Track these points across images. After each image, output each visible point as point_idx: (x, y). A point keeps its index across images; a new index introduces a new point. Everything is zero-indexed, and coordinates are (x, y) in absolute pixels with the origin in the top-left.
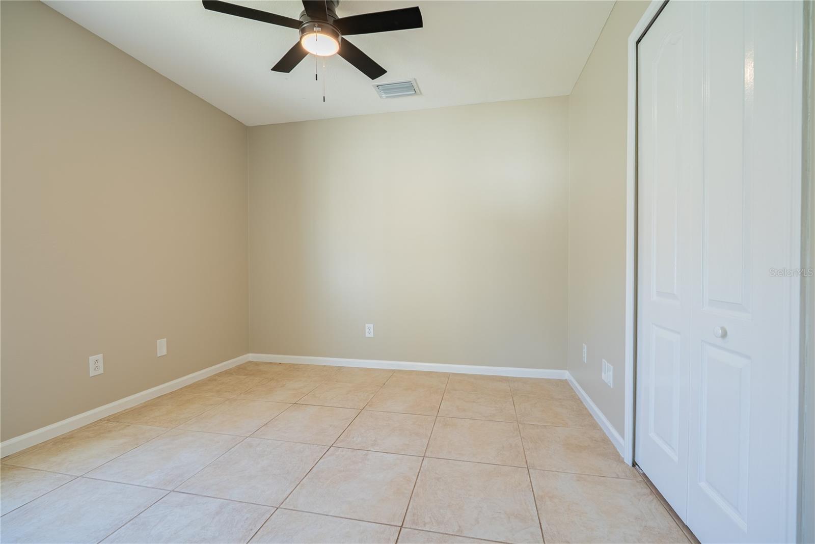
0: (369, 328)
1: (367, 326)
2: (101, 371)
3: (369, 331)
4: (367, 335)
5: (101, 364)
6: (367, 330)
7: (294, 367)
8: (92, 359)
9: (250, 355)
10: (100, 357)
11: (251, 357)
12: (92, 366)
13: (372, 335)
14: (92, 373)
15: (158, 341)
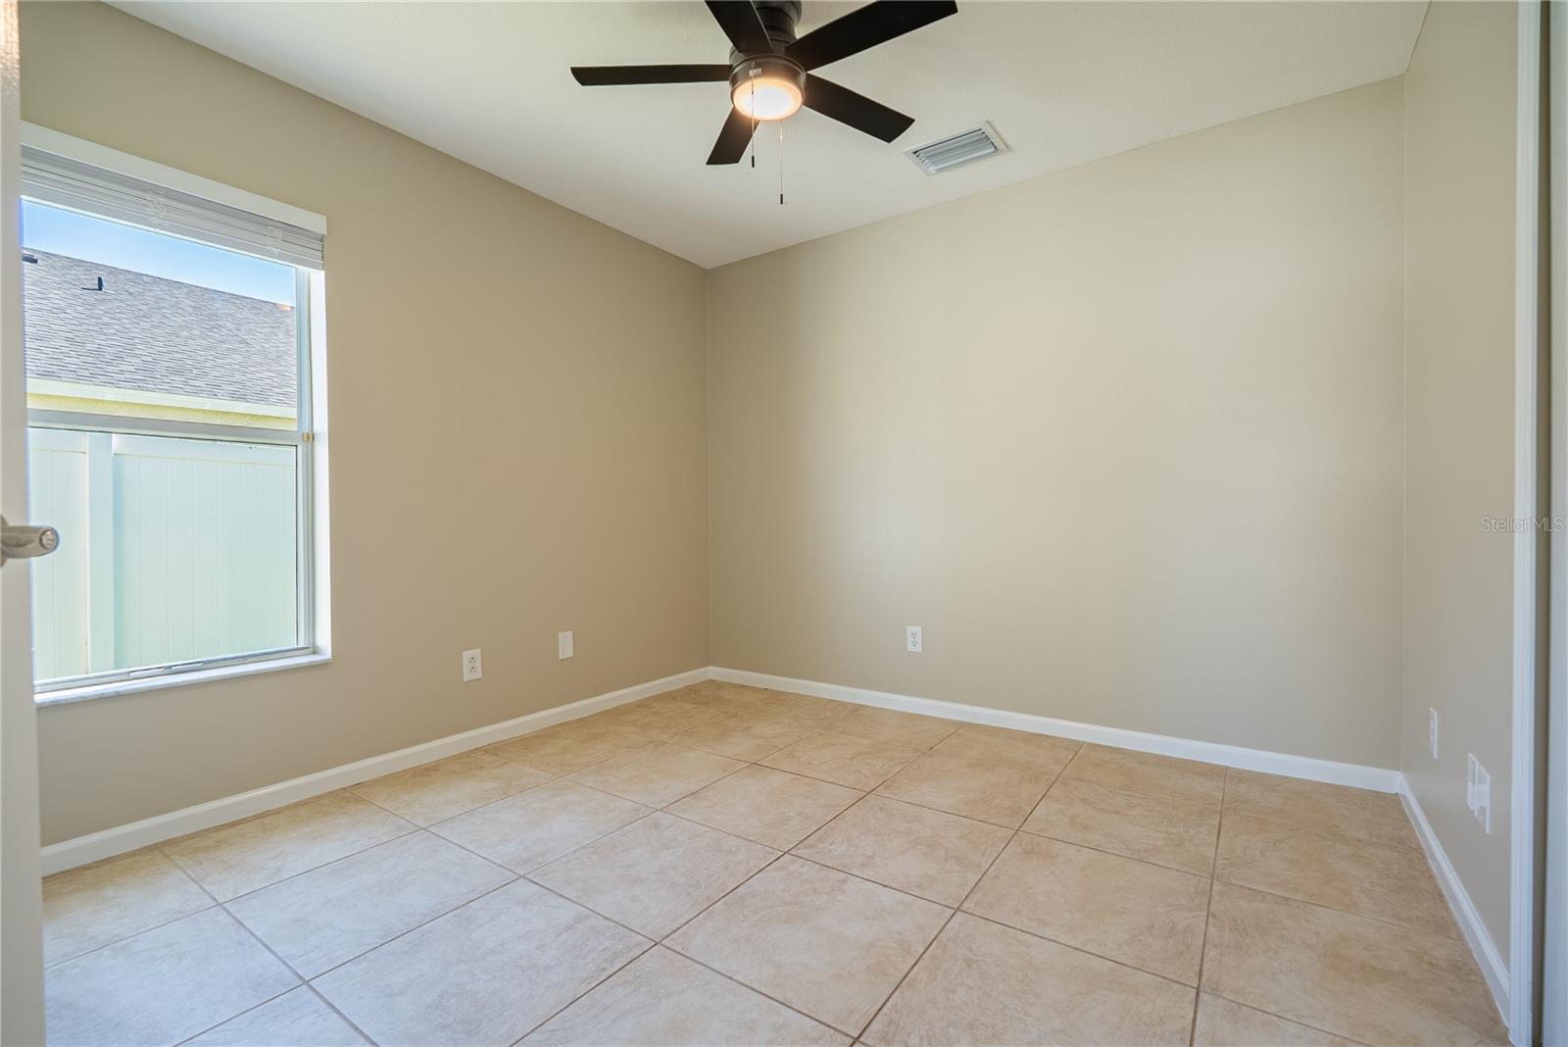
0: (914, 635)
1: (910, 629)
2: (479, 675)
3: (914, 640)
4: (910, 648)
5: (478, 664)
6: (910, 639)
7: (779, 697)
8: (466, 655)
9: (711, 668)
10: (477, 652)
11: (712, 672)
12: (466, 667)
13: (919, 649)
14: (467, 677)
15: (560, 635)
